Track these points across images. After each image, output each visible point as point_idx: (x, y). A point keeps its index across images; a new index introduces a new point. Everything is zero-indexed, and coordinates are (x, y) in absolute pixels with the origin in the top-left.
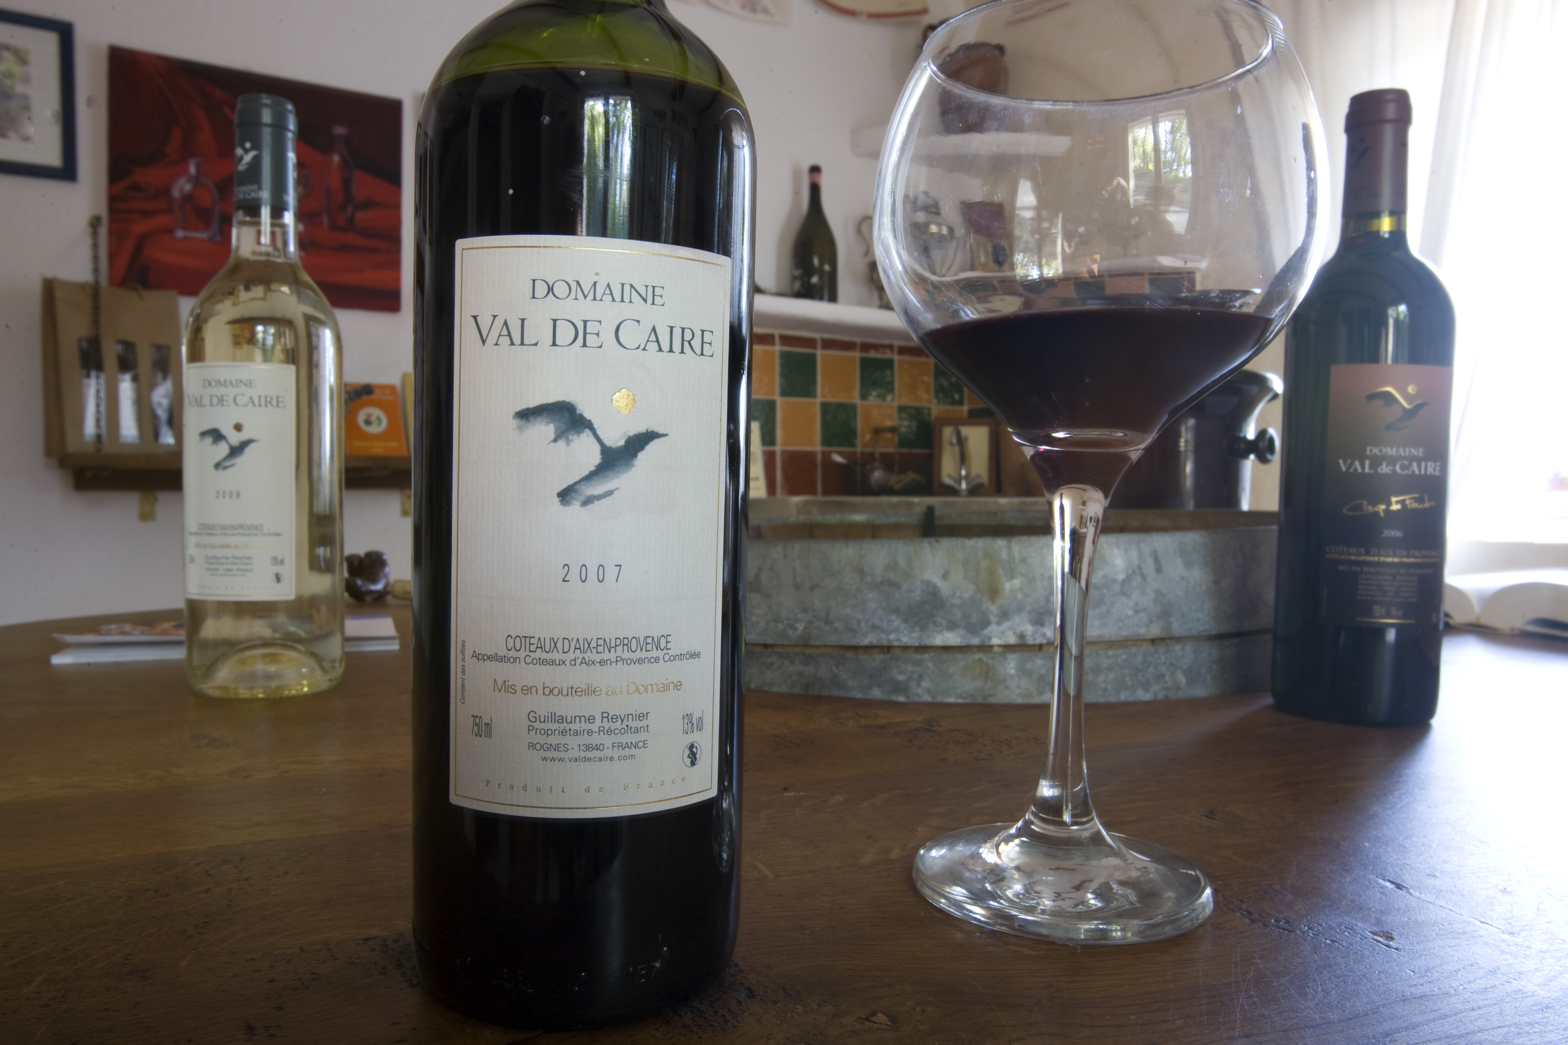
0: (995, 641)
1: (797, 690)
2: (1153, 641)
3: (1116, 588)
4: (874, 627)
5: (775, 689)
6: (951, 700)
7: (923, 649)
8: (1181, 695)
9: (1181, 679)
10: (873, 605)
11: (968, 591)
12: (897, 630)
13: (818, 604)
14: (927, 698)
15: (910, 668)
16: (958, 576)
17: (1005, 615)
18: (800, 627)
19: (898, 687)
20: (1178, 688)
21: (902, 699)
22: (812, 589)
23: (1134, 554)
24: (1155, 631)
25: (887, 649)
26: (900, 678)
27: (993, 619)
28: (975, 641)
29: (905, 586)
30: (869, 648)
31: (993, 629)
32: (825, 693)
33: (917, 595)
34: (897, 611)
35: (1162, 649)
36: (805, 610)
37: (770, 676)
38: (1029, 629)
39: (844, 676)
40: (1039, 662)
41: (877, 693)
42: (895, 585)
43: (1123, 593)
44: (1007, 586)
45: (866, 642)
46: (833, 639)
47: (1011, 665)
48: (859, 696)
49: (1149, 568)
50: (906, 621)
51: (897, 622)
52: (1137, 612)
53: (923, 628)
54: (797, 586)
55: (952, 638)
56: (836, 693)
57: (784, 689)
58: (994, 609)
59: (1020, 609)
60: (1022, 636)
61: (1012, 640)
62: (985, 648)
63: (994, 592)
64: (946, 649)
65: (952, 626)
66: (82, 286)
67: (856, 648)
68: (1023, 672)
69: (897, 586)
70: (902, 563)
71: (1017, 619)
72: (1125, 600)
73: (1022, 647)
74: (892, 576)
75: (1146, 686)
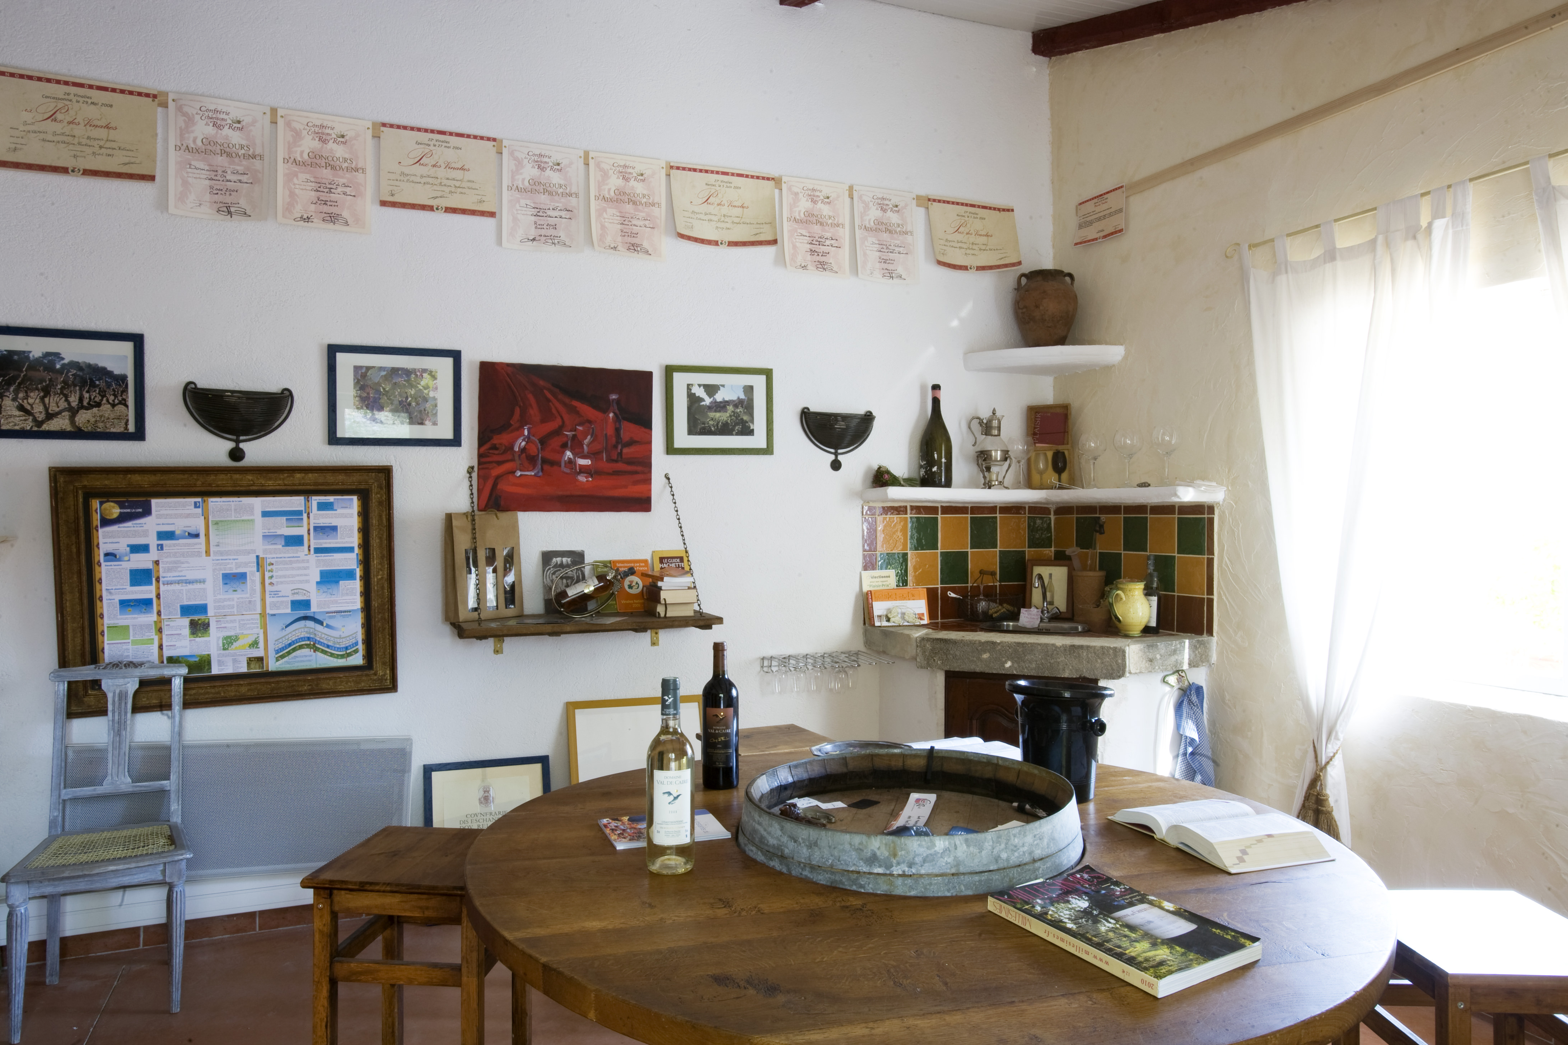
0: (894, 873)
1: (829, 884)
2: (953, 874)
3: (939, 855)
4: (854, 864)
5: (821, 882)
6: (879, 892)
7: (870, 873)
8: (963, 894)
9: (963, 888)
10: (854, 857)
11: (887, 854)
12: (862, 866)
13: (836, 854)
14: (871, 891)
15: (866, 880)
16: (883, 848)
17: (898, 864)
18: (830, 861)
19: (862, 886)
20: (962, 891)
21: (863, 891)
22: (834, 848)
23: (947, 843)
24: (953, 871)
25: (858, 872)
26: (862, 883)
27: (894, 865)
28: (888, 872)
29: (865, 851)
30: (852, 871)
31: (894, 868)
32: (838, 886)
33: (869, 854)
34: (862, 859)
35: (955, 877)
36: (832, 856)
37: (820, 877)
38: (906, 869)
39: (844, 880)
40: (910, 881)
41: (854, 888)
42: (862, 850)
43: (942, 857)
44: (900, 853)
45: (851, 869)
46: (841, 867)
47: (899, 881)
48: (849, 888)
49: (952, 849)
50: (865, 863)
51: (862, 863)
52: (946, 864)
53: (871, 866)
54: (830, 847)
55: (880, 870)
56: (841, 886)
57: (824, 883)
58: (895, 861)
59: (904, 862)
60: (904, 871)
61: (901, 873)
62: (892, 875)
63: (895, 855)
64: (878, 874)
65: (880, 866)
66: (466, 514)
67: (848, 871)
68: (904, 884)
69: (863, 851)
70: (864, 843)
71: (902, 865)
72: (942, 859)
73: (903, 875)
74: (861, 847)
75: (948, 891)
